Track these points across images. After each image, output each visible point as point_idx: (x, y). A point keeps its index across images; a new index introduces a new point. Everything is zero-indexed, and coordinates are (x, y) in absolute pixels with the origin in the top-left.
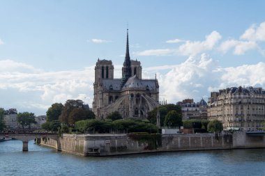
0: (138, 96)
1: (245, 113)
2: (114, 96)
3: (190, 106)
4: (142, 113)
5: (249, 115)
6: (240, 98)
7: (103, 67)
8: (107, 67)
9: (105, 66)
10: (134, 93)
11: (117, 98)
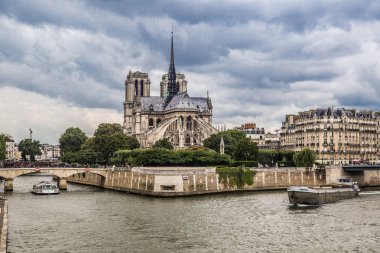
0: (189, 118)
1: (336, 142)
2: (155, 118)
3: (253, 133)
4: (195, 141)
5: (340, 144)
6: (329, 122)
7: (136, 81)
8: (142, 82)
9: (139, 79)
10: (184, 115)
11: (159, 121)
